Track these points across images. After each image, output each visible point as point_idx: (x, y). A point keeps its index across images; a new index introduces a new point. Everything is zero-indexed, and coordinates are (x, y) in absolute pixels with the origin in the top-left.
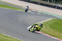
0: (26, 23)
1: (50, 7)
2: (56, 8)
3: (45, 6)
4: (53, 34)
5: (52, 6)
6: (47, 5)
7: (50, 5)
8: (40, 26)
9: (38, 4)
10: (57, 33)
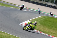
0: (18, 20)
1: (40, 5)
2: (46, 6)
3: (36, 4)
4: (43, 30)
5: (42, 4)
6: (38, 3)
7: (41, 3)
8: (34, 25)
9: (30, 2)
10: (47, 29)
